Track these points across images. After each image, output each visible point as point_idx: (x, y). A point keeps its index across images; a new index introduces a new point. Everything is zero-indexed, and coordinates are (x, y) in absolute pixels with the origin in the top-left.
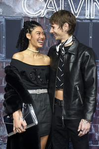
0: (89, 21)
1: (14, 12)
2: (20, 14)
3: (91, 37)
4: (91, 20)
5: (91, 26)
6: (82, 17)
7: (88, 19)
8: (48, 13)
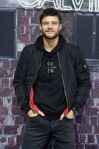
0: (92, 15)
1: (6, 3)
2: (14, 4)
3: (94, 33)
4: (94, 13)
5: (95, 20)
6: (85, 10)
7: (91, 13)
8: (45, 4)
